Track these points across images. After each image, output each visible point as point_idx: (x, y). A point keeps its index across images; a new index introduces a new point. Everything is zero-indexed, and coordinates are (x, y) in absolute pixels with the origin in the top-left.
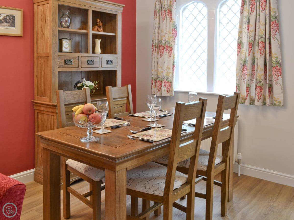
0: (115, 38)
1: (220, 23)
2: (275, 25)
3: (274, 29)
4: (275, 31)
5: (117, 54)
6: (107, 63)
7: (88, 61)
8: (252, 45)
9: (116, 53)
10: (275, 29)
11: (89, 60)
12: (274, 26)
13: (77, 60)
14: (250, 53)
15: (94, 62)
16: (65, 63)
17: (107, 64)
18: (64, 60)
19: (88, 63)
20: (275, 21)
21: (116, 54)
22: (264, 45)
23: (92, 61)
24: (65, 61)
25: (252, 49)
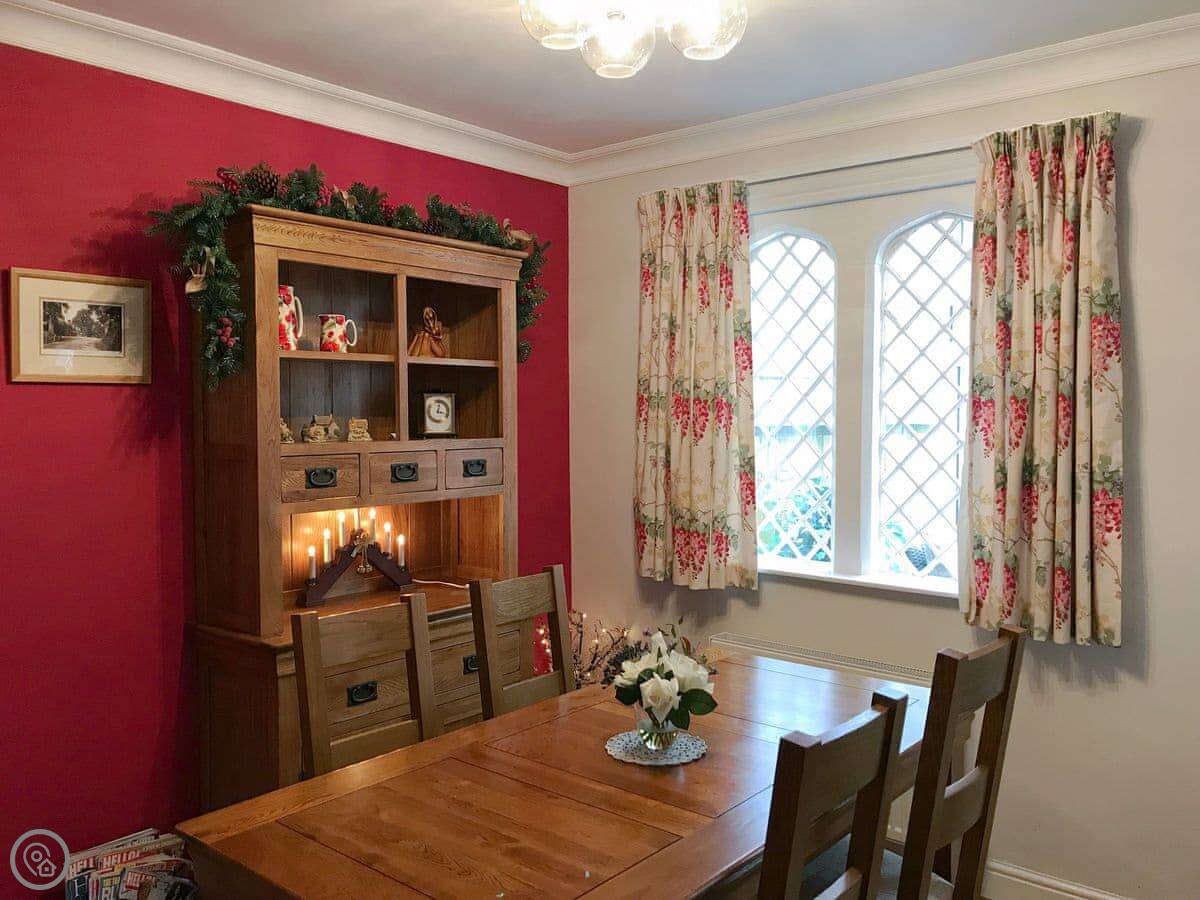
0: (492, 376)
1: (885, 313)
2: (1104, 329)
3: (1099, 348)
4: (1104, 354)
5: (502, 436)
6: (467, 473)
7: (394, 469)
8: (1025, 407)
9: (498, 434)
10: (1104, 347)
11: (399, 466)
12: (1100, 336)
13: (355, 466)
14: (1020, 437)
15: (419, 472)
16: (310, 485)
17: (464, 476)
18: (303, 472)
19: (396, 477)
20: (1106, 314)
21: (497, 437)
22: (1068, 410)
23: (408, 467)
24: (308, 474)
25: (1026, 422)
